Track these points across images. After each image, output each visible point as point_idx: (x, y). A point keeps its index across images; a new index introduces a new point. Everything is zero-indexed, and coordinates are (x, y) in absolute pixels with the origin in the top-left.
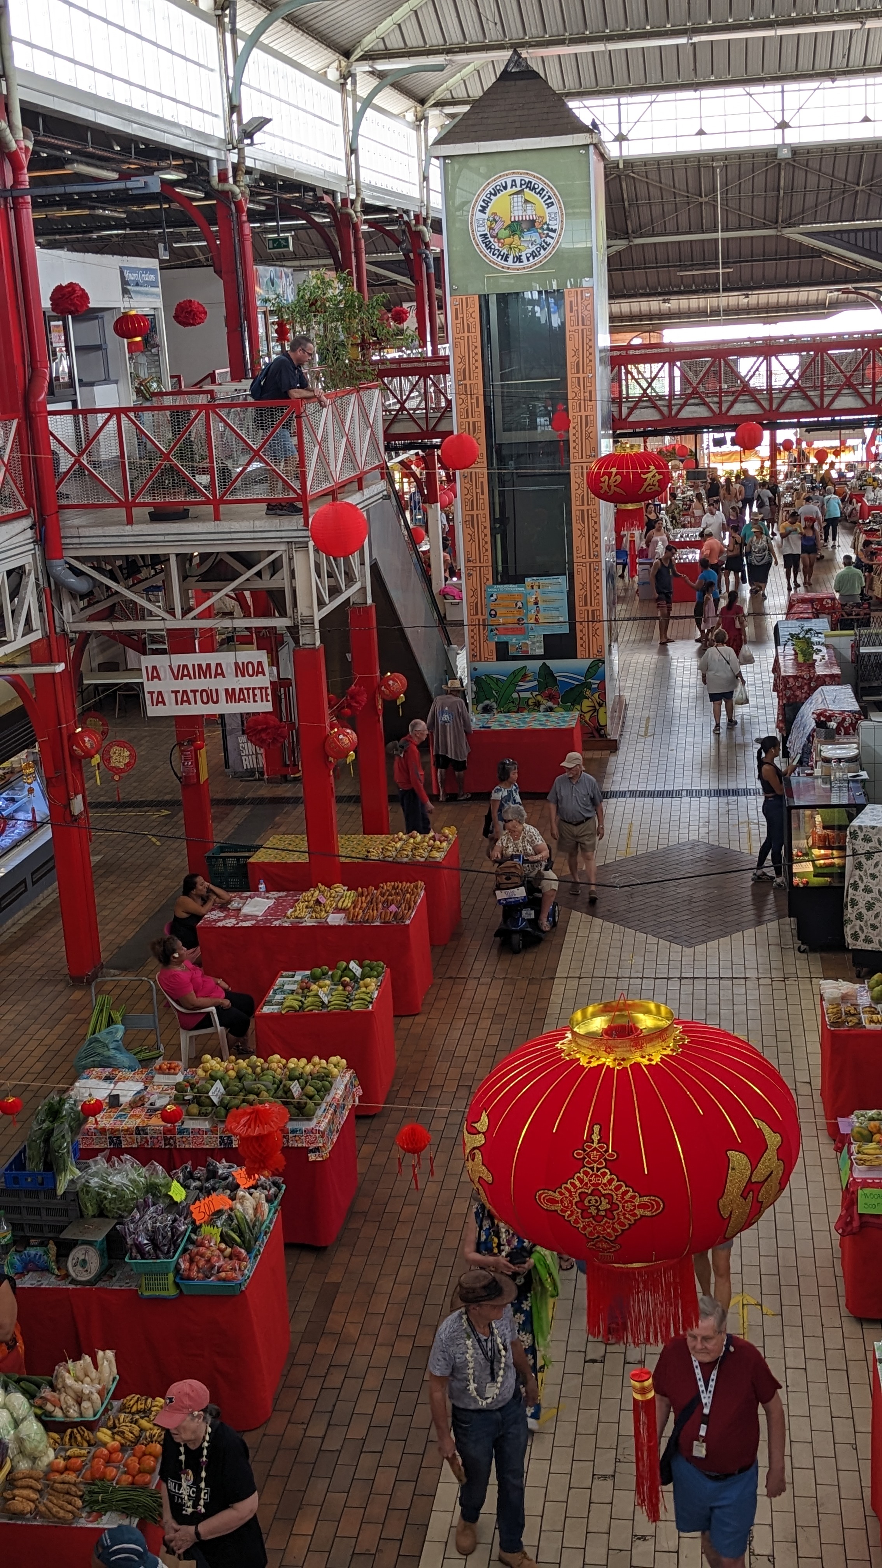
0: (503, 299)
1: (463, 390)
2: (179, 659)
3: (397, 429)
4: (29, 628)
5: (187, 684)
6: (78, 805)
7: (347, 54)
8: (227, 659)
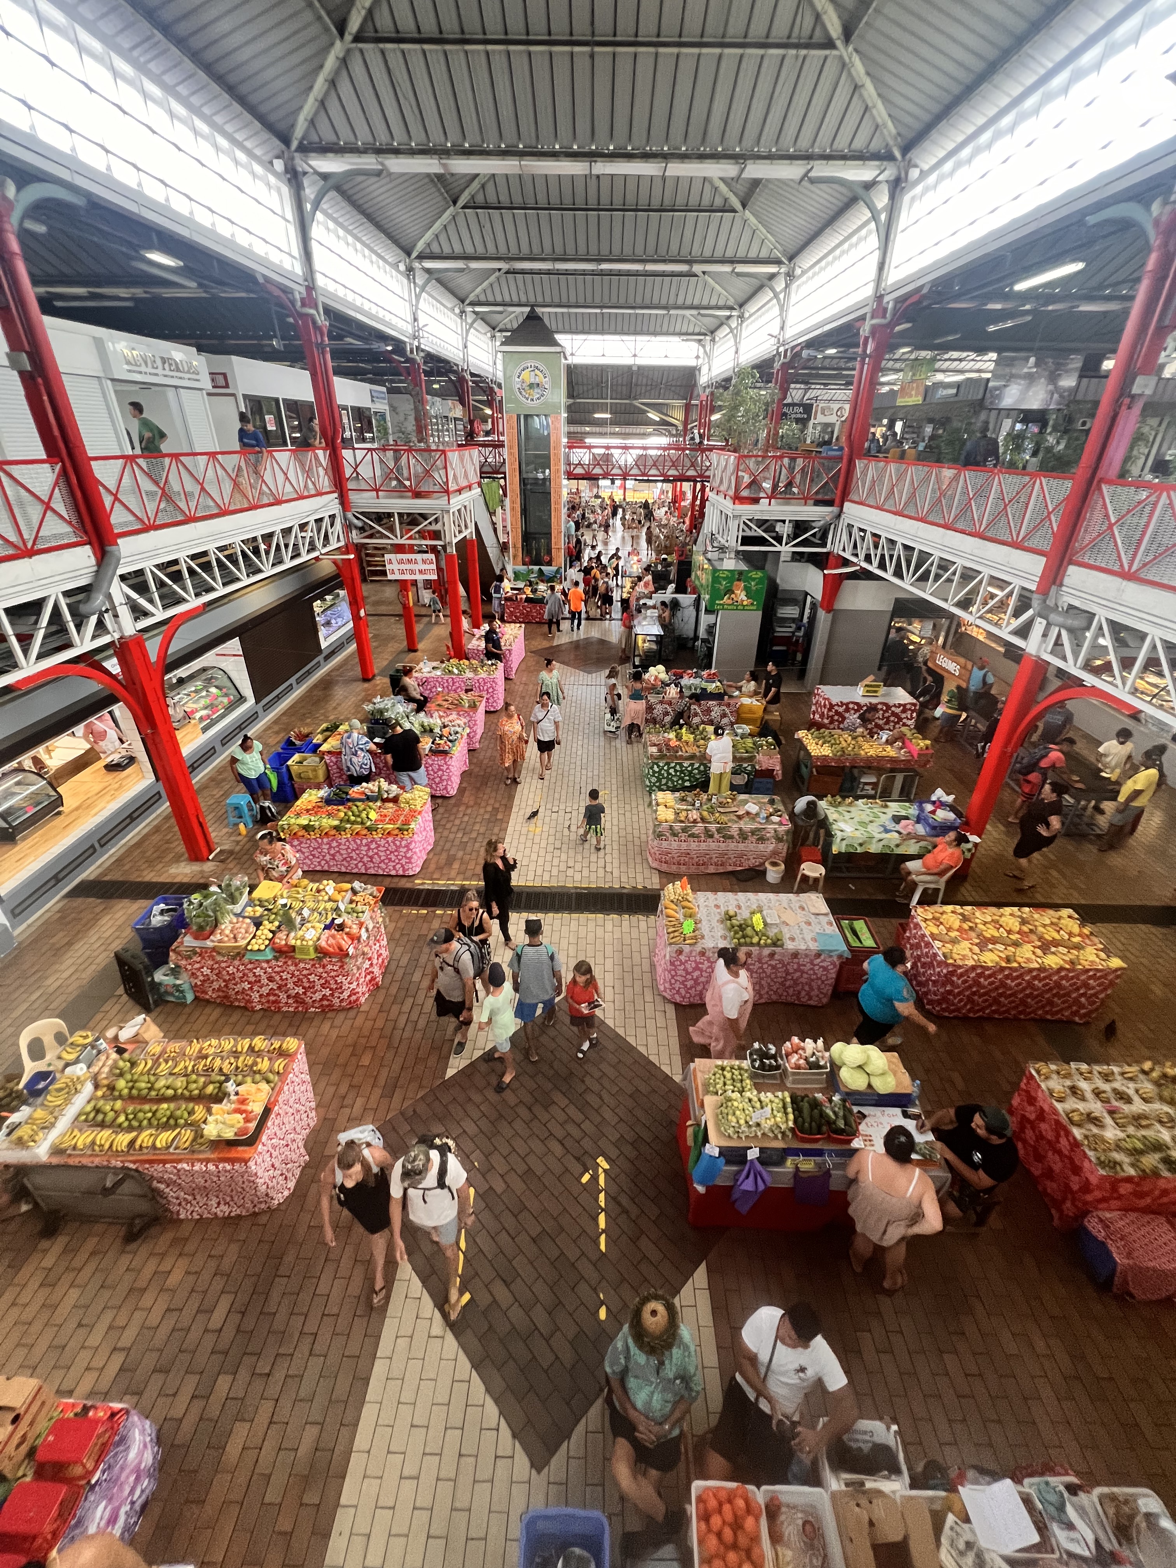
0: (527, 417)
1: (510, 454)
2: (400, 556)
3: (485, 469)
4: (339, 540)
5: (403, 567)
6: (362, 613)
7: (463, 301)
8: (419, 557)
